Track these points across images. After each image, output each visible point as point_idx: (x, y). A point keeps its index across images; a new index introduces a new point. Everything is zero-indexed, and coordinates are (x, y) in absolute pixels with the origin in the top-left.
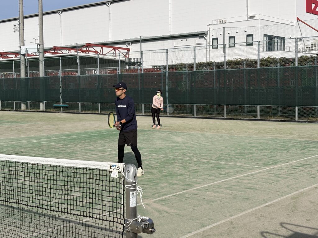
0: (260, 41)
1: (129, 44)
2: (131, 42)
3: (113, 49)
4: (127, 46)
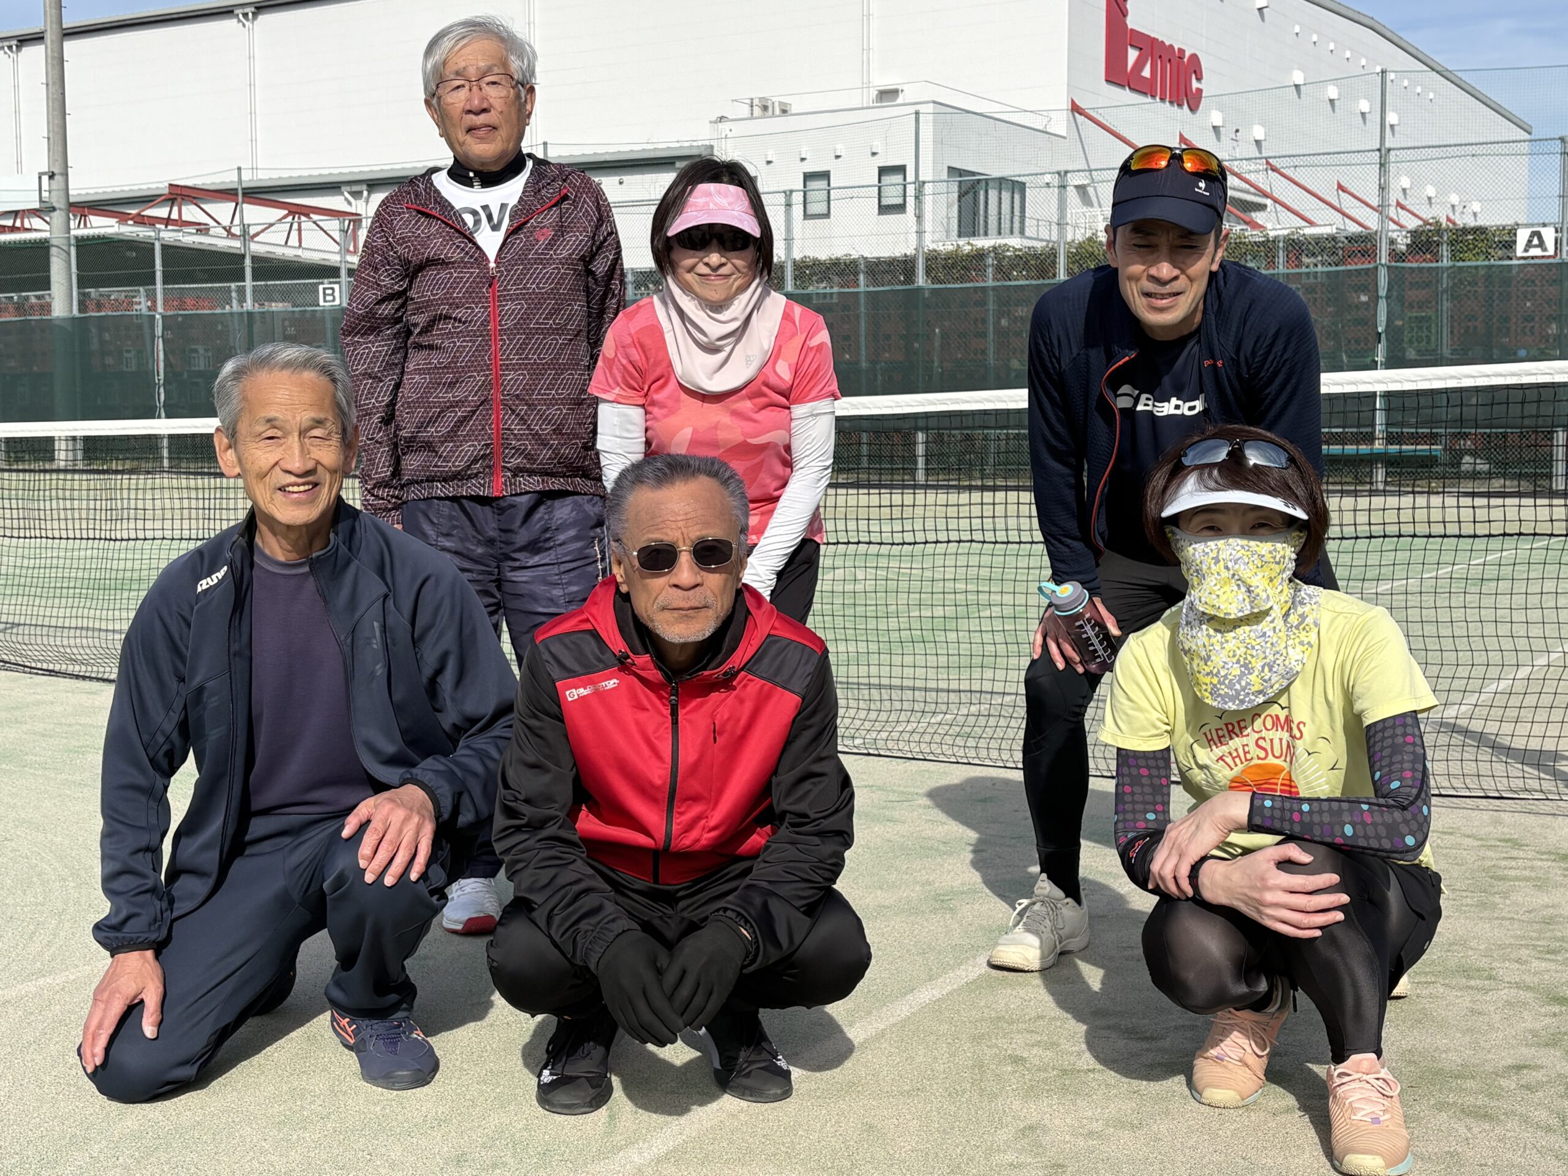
1: (357, 195)
2: (364, 187)
3: (286, 212)
4: (350, 203)
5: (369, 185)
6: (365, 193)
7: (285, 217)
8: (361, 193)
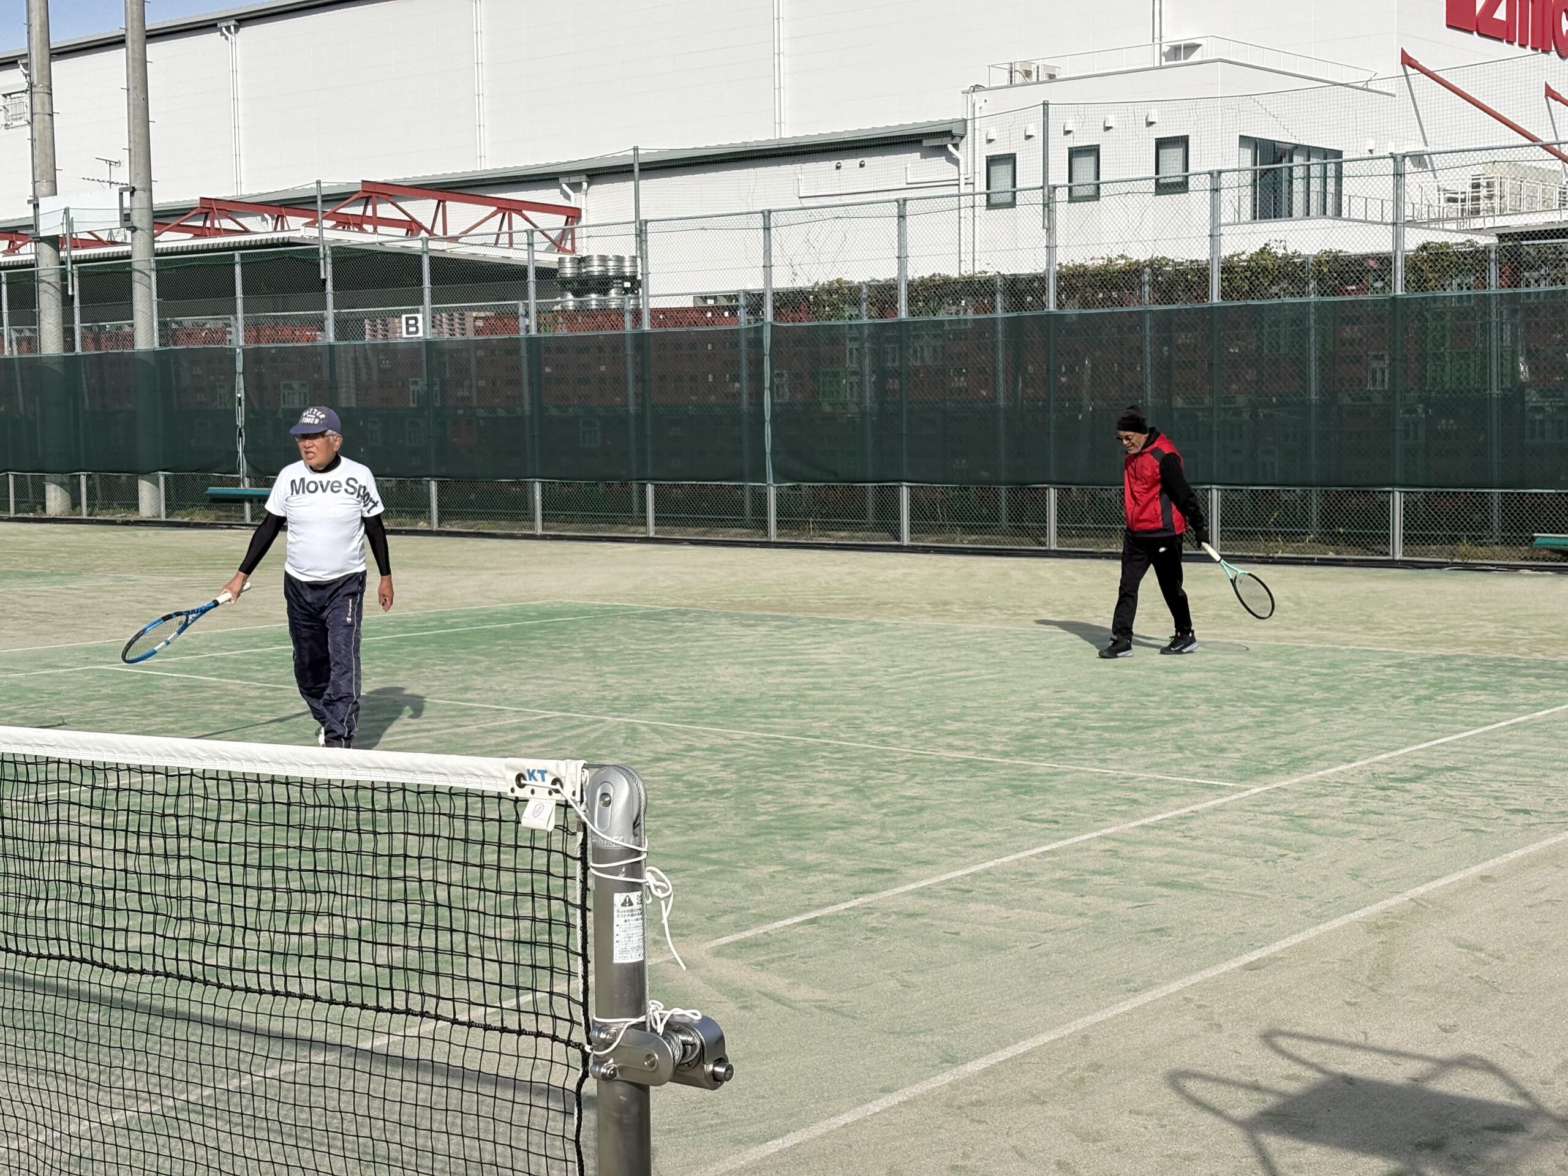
0: (1220, 172)
1: (576, 187)
2: (584, 178)
3: (494, 209)
4: (567, 197)
5: (588, 176)
6: (585, 185)
7: (493, 215)
8: (580, 184)
